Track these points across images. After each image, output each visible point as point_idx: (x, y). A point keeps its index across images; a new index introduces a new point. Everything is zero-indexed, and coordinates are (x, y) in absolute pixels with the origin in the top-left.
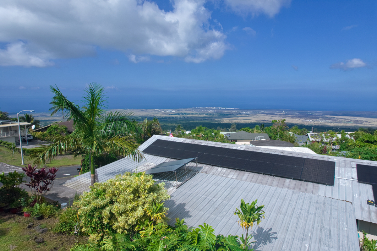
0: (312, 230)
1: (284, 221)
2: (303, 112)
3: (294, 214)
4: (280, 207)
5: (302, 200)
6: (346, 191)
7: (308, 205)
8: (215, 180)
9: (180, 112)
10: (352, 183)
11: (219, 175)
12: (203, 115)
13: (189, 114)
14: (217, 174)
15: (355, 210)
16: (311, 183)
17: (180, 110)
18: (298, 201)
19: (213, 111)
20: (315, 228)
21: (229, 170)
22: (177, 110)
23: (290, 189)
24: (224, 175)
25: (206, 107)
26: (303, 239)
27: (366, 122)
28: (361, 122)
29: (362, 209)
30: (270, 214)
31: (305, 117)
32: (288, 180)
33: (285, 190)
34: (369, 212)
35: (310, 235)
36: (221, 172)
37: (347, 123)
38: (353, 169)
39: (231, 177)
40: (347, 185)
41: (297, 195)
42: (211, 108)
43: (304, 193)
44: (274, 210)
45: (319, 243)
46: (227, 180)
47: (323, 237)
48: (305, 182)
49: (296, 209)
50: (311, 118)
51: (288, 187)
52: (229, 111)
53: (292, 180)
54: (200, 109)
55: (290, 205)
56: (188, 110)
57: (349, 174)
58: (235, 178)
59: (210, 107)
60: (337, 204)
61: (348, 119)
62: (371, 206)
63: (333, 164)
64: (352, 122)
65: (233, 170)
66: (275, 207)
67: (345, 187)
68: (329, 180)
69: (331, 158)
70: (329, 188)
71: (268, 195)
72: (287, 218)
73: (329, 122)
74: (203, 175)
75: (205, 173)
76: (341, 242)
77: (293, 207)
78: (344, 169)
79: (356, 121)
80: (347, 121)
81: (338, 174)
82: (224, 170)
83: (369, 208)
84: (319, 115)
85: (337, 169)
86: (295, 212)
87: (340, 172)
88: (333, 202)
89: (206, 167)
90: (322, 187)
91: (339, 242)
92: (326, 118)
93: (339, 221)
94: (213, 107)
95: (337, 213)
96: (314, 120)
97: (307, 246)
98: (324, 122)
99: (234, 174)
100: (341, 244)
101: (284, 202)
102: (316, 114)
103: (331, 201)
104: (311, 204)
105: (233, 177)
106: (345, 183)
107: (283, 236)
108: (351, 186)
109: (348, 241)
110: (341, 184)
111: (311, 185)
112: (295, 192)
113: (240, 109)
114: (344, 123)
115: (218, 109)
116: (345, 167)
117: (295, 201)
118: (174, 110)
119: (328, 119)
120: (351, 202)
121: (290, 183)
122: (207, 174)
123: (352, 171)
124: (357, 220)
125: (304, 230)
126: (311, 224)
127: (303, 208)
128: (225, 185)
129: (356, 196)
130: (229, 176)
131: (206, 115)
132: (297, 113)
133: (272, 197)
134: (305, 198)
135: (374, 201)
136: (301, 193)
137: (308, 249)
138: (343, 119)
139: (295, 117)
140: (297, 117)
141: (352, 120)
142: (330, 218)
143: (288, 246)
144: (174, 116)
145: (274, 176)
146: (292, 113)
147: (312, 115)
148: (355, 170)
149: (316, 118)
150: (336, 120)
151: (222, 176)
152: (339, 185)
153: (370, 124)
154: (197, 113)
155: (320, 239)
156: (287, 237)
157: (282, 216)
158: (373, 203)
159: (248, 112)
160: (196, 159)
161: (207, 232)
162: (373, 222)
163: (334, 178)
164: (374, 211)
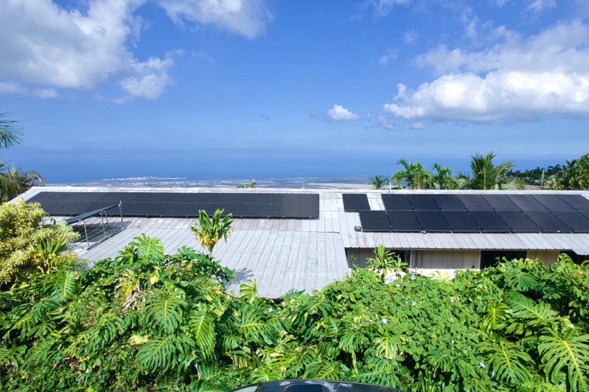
0: (297, 261)
1: (261, 260)
3: (273, 252)
4: (255, 248)
5: (283, 238)
6: (332, 222)
7: (290, 242)
10: (339, 214)
11: (161, 228)
14: (157, 227)
15: (343, 239)
16: (293, 220)
18: (277, 239)
20: (299, 260)
21: (176, 220)
23: (267, 229)
24: (169, 227)
26: (285, 271)
29: (350, 237)
30: (242, 256)
32: (262, 221)
33: (259, 232)
34: (357, 238)
35: (294, 267)
36: (164, 224)
38: (339, 200)
39: (181, 227)
40: (333, 216)
41: (276, 235)
43: (284, 232)
44: (246, 252)
45: (305, 271)
46: (174, 231)
47: (309, 266)
48: (285, 220)
49: (275, 247)
51: (264, 228)
53: (267, 220)
55: (267, 245)
57: (336, 205)
58: (186, 228)
60: (323, 236)
62: (358, 232)
63: (316, 197)
65: (182, 219)
66: (247, 249)
67: (332, 218)
68: (314, 214)
69: (314, 191)
70: (314, 222)
71: (236, 239)
72: (264, 257)
74: (133, 231)
75: (137, 228)
76: (329, 266)
77: (272, 245)
78: (329, 201)
81: (323, 206)
82: (168, 220)
83: (357, 234)
85: (321, 202)
86: (274, 250)
87: (326, 205)
88: (319, 235)
89: (137, 221)
90: (305, 222)
91: (326, 266)
93: (326, 250)
95: (323, 244)
97: (291, 276)
99: (184, 224)
100: (329, 268)
101: (259, 243)
103: (317, 234)
104: (294, 240)
105: (183, 228)
106: (332, 215)
107: (260, 273)
108: (337, 217)
109: (336, 264)
110: (327, 216)
111: (292, 222)
112: (273, 232)
116: (331, 199)
117: (273, 241)
120: (338, 233)
121: (265, 223)
122: (140, 229)
123: (337, 202)
124: (346, 249)
125: (287, 263)
126: (295, 258)
127: (284, 245)
128: (171, 237)
129: (343, 225)
130: (176, 228)
133: (242, 240)
134: (286, 236)
135: (361, 226)
136: (280, 232)
137: (293, 279)
142: (317, 249)
143: (267, 281)
145: (243, 218)
148: (341, 201)
151: (166, 228)
152: (325, 218)
155: (306, 267)
156: (266, 273)
157: (258, 256)
158: (361, 228)
159: (200, 183)
160: (119, 206)
161: (149, 247)
162: (361, 247)
163: (319, 211)
164: (361, 237)
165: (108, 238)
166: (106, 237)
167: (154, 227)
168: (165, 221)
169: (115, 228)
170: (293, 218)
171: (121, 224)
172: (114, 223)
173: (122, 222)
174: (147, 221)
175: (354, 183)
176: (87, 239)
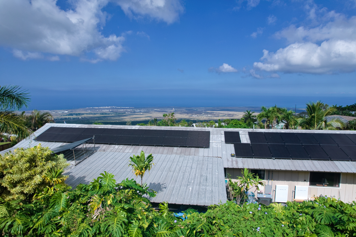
0: (195, 178)
1: (174, 176)
2: (189, 108)
3: (181, 170)
4: (170, 167)
5: (187, 161)
6: (217, 150)
7: (191, 163)
8: (113, 155)
9: (74, 112)
10: (222, 144)
11: (117, 151)
12: (98, 115)
13: (83, 114)
14: (114, 151)
15: (224, 162)
16: (193, 148)
17: (73, 110)
18: (184, 162)
19: (108, 110)
20: (196, 177)
21: (126, 146)
22: (70, 111)
23: (178, 154)
24: (121, 151)
25: (101, 107)
26: (187, 185)
27: (235, 115)
28: (233, 115)
29: (228, 160)
30: (162, 173)
31: (191, 113)
32: (175, 148)
33: (173, 156)
34: (232, 161)
35: (193, 182)
36: (118, 149)
37: (223, 117)
38: (222, 135)
39: (128, 151)
40: (218, 146)
41: (183, 158)
42: (107, 107)
43: (188, 156)
44: (165, 170)
45: (199, 185)
46: (124, 154)
47: (202, 181)
48: (189, 148)
49: (182, 167)
50: (196, 114)
51: (176, 153)
52: (124, 110)
53: (178, 148)
54: (94, 108)
55: (177, 165)
56: (82, 110)
57: (220, 139)
58: (131, 152)
59: (105, 106)
60: (212, 160)
61: (223, 114)
62: (233, 158)
63: (208, 133)
64: (226, 115)
65: (129, 146)
66: (166, 168)
67: (217, 147)
68: (206, 145)
69: (207, 129)
70: (206, 150)
71: (159, 161)
72: (176, 174)
73: (210, 117)
74: (101, 153)
75: (103, 151)
76: (213, 182)
77: (180, 166)
78: (216, 136)
79: (229, 115)
80: (223, 115)
81: (212, 139)
82: (121, 146)
83: (232, 159)
84: (202, 111)
85: (211, 136)
86: (181, 169)
87: (214, 138)
88: (209, 159)
89: (103, 147)
90: (201, 150)
91: (212, 182)
92: (208, 113)
93: (213, 170)
94: (108, 106)
95: (211, 165)
96: (198, 115)
97: (191, 188)
98: (206, 117)
99: (130, 149)
100: (213, 183)
101: (173, 163)
102: (200, 110)
103: (208, 158)
104: (194, 162)
105: (129, 152)
106: (217, 145)
107: (173, 186)
108: (221, 147)
109: (218, 180)
110: (214, 146)
111: (193, 149)
112: (181, 156)
113: (134, 108)
114: (221, 117)
115: (113, 108)
116: (217, 134)
117: (181, 162)
118: (67, 111)
119: (209, 114)
120: (221, 157)
121: (177, 150)
122: (105, 152)
123: (221, 137)
124: (225, 169)
125: (189, 179)
126: (194, 175)
127: (188, 166)
128: (122, 158)
129: (224, 152)
130: (125, 151)
131: (101, 114)
132: (185, 110)
133: (163, 162)
134: (189, 159)
135: (235, 154)
136: (186, 156)
137: (191, 190)
138: (220, 113)
139: (183, 113)
140: (184, 113)
141: (226, 114)
142: (207, 169)
143: (176, 191)
144: (67, 117)
145: (164, 146)
146: (180, 110)
147: (197, 111)
148: (223, 136)
149: (200, 113)
150: (215, 115)
151: (119, 152)
152: (213, 147)
153: (239, 116)
154: (92, 112)
155: (200, 183)
156: (176, 186)
157: (172, 173)
158: (234, 155)
159: (142, 110)
160: (93, 138)
161: (108, 179)
162: (234, 168)
163: (209, 142)
164: (235, 161)
165: (87, 158)
166: (85, 157)
167: (113, 151)
168: (119, 147)
169: (91, 151)
170: (194, 147)
171: (94, 148)
172: (90, 147)
173: (95, 147)
174: (109, 147)
175: (235, 111)
176: (74, 158)
